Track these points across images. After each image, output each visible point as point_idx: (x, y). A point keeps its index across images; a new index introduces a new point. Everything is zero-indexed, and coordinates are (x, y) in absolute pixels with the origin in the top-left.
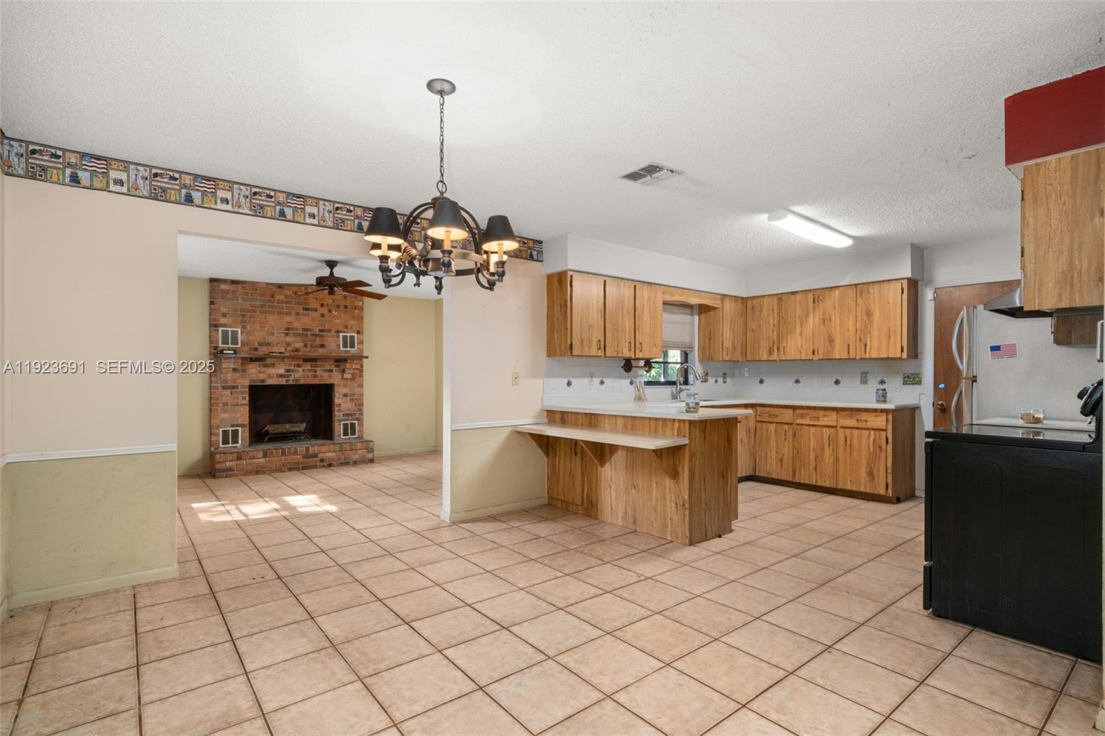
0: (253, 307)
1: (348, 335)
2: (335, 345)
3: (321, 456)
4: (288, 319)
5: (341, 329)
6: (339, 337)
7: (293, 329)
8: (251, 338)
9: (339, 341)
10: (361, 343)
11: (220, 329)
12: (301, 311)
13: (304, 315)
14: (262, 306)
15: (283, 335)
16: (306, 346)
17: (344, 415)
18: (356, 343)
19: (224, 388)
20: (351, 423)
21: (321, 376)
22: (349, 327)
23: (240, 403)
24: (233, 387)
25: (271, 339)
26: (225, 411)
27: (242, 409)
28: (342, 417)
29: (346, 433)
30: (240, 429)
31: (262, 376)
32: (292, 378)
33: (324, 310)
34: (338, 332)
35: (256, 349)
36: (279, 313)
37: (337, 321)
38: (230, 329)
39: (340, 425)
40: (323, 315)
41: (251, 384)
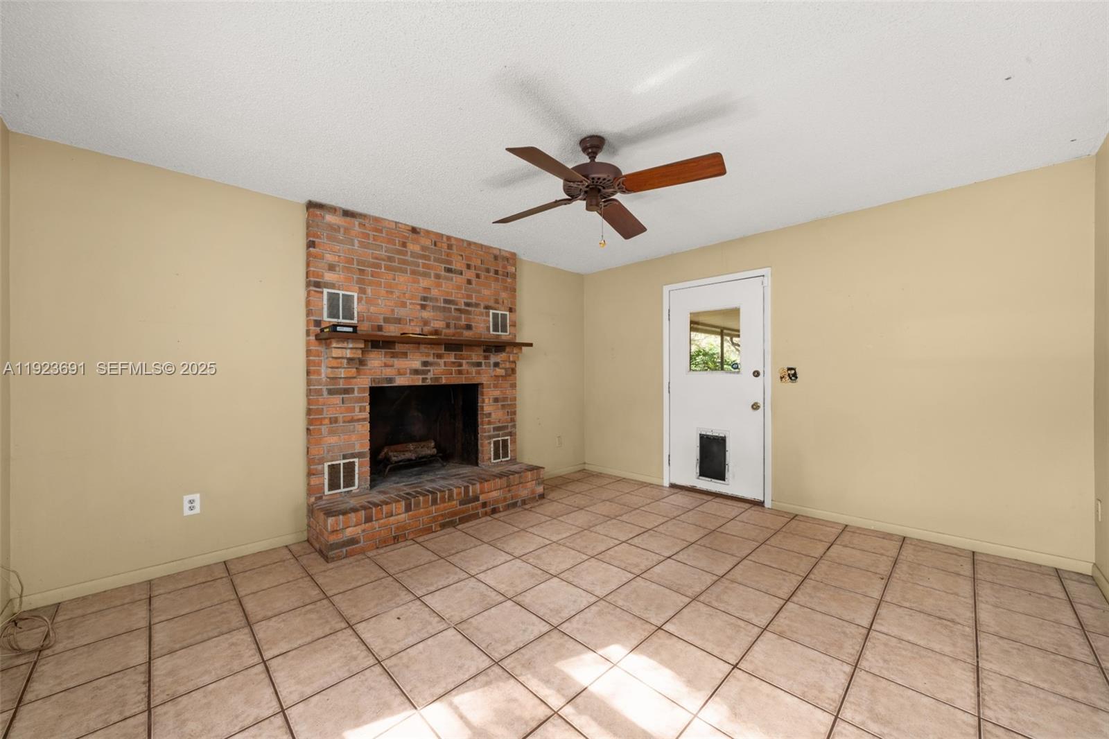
0: (377, 258)
1: (500, 312)
2: (483, 326)
3: (482, 498)
4: (424, 282)
5: (491, 303)
6: (489, 316)
7: (431, 299)
8: (372, 309)
9: (489, 321)
10: (514, 325)
11: (326, 291)
12: (443, 273)
13: (446, 278)
14: (390, 259)
15: (419, 307)
16: (448, 326)
17: (495, 429)
18: (508, 325)
19: (330, 392)
20: (502, 440)
21: (468, 373)
22: (501, 301)
23: (356, 418)
24: (347, 391)
25: (401, 312)
26: (332, 432)
27: (358, 426)
28: (492, 433)
29: (497, 456)
30: (356, 460)
31: (389, 372)
32: (430, 375)
33: (470, 274)
34: (487, 308)
35: (380, 328)
36: (413, 272)
37: (486, 292)
38: (341, 293)
39: (490, 443)
40: (469, 282)
41: (374, 385)
